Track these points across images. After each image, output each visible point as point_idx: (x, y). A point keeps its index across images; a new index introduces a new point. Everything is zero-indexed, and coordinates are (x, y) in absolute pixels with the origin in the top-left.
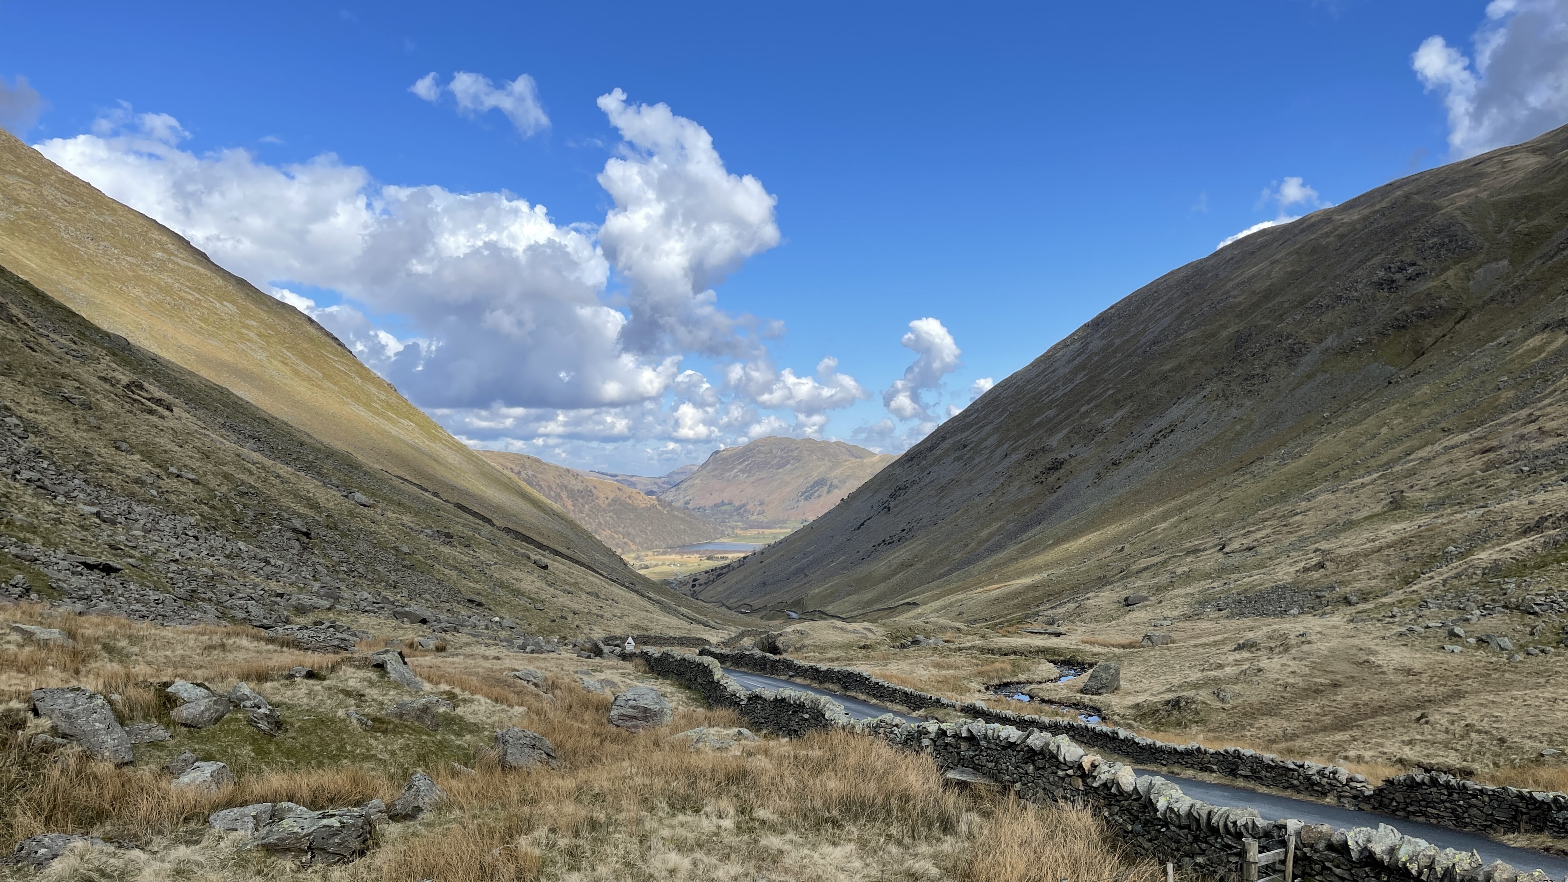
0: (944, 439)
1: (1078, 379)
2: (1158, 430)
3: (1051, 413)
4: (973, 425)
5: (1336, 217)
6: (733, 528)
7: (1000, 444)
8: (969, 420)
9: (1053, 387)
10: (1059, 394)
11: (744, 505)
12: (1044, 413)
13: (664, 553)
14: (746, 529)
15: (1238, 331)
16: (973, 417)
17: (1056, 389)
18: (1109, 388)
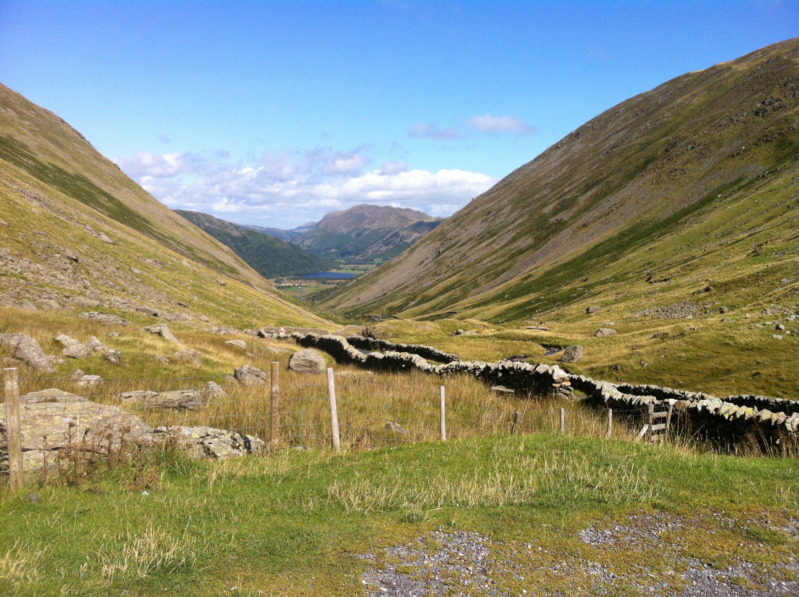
0: (476, 208)
1: (564, 170)
2: (613, 203)
3: (545, 192)
4: (495, 199)
5: (734, 67)
6: (338, 264)
7: (512, 211)
8: (493, 195)
9: (548, 174)
10: (551, 179)
12: (541, 192)
14: (347, 264)
15: (668, 140)
16: (496, 193)
17: (550, 176)
18: (583, 176)
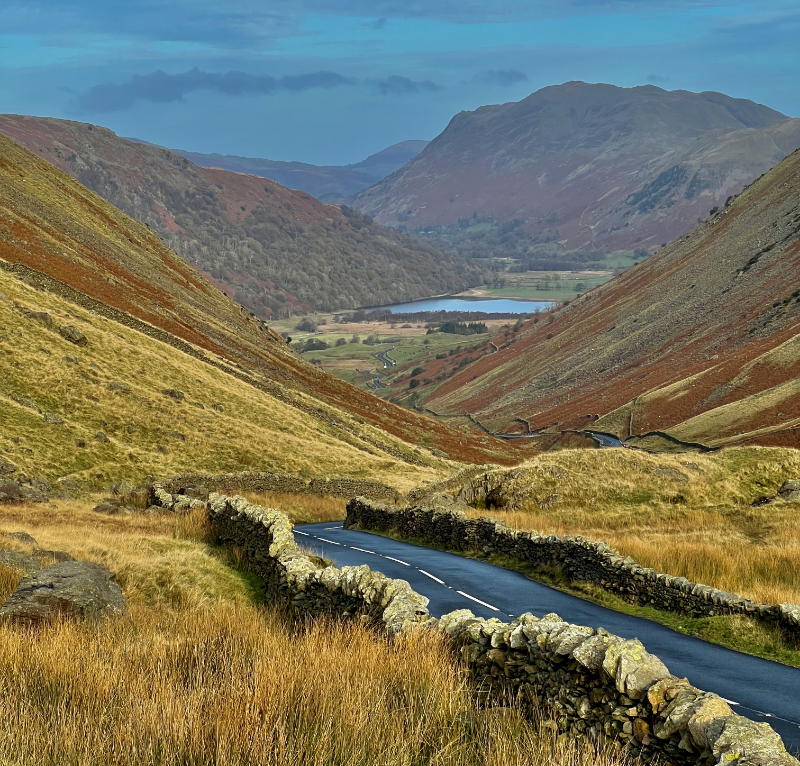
6: (496, 268)
11: (517, 223)
13: (357, 318)
14: (522, 270)
